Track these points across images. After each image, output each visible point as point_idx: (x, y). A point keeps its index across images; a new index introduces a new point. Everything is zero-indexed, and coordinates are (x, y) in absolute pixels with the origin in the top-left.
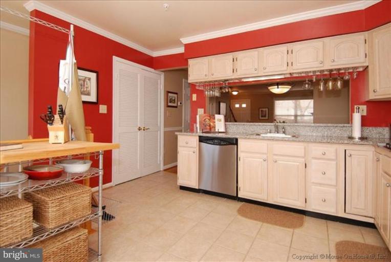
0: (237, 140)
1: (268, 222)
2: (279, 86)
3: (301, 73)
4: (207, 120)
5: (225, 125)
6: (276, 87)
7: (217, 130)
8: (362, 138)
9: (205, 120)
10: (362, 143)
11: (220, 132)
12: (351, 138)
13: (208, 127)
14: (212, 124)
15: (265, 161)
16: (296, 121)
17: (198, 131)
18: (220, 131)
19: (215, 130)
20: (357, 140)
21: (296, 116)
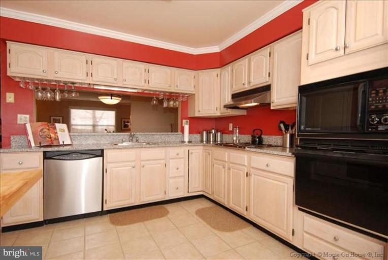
0: (102, 151)
1: (148, 220)
2: (113, 98)
3: (151, 91)
4: (45, 130)
5: (70, 135)
6: (110, 97)
7: (61, 143)
8: (190, 142)
9: (42, 129)
10: (190, 144)
11: (66, 145)
12: (183, 142)
13: (50, 140)
14: (52, 135)
15: (134, 167)
16: (94, 131)
17: (33, 145)
18: (65, 143)
19: (59, 142)
20: (187, 143)
21: (94, 126)
